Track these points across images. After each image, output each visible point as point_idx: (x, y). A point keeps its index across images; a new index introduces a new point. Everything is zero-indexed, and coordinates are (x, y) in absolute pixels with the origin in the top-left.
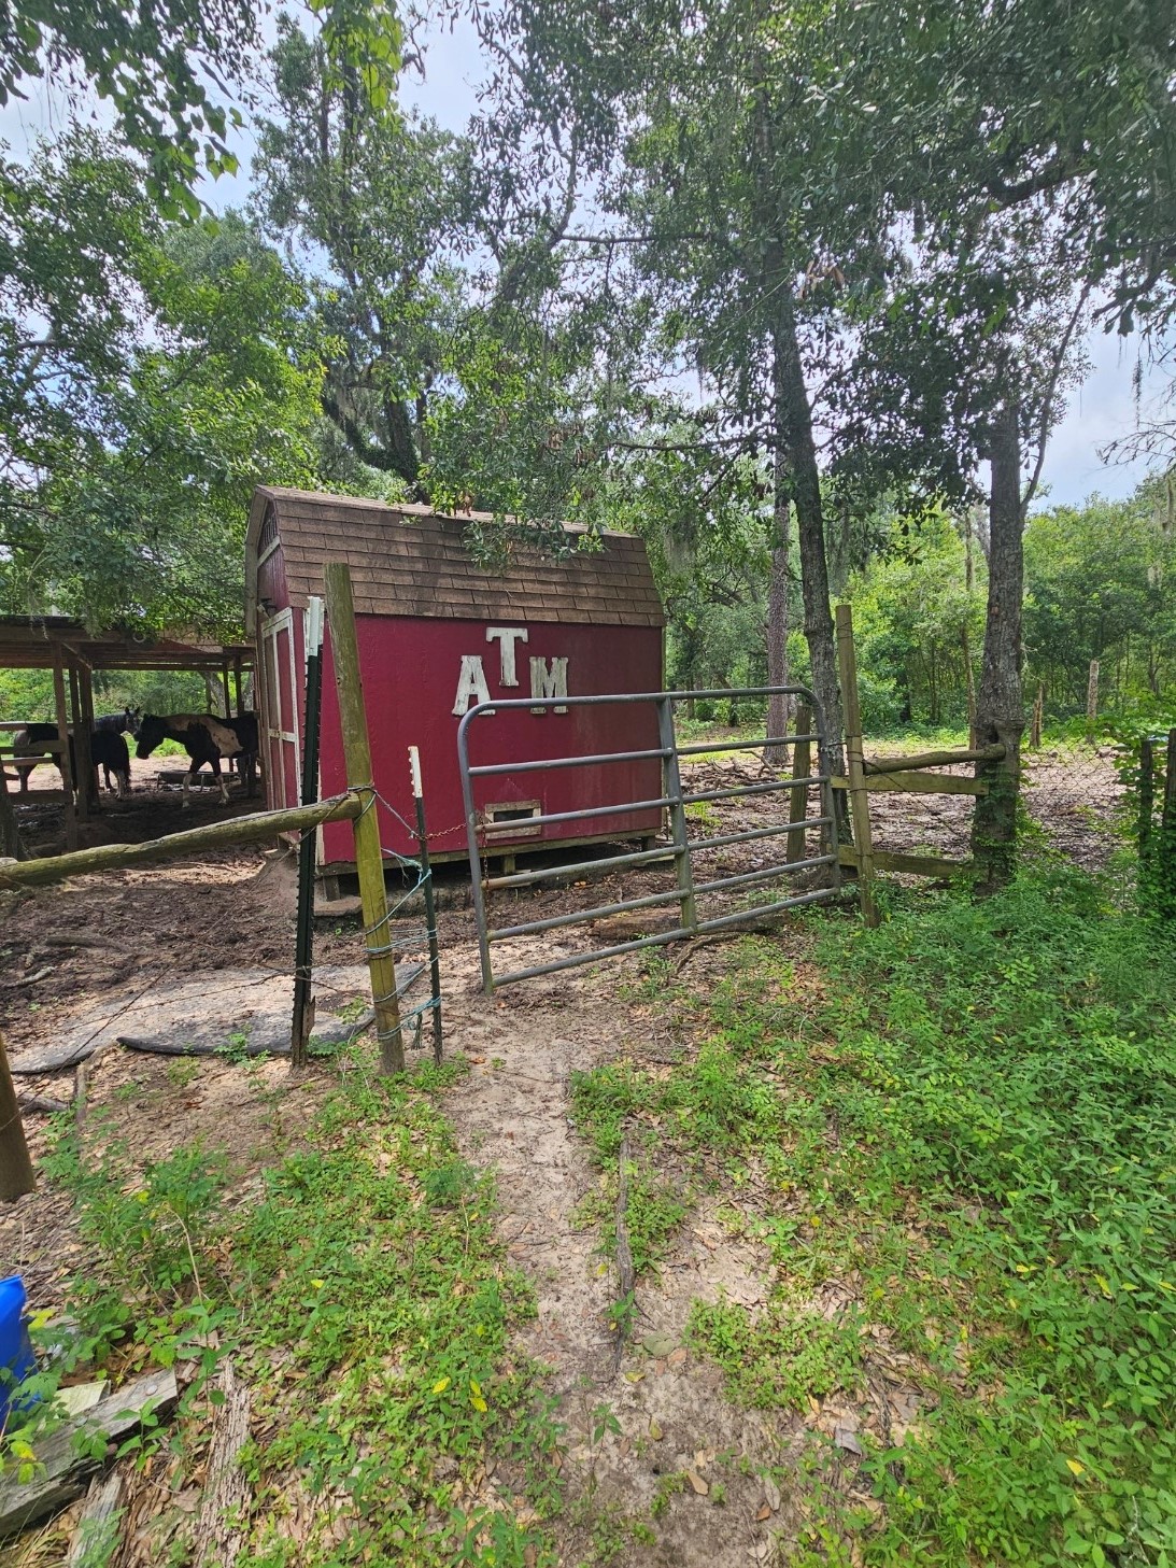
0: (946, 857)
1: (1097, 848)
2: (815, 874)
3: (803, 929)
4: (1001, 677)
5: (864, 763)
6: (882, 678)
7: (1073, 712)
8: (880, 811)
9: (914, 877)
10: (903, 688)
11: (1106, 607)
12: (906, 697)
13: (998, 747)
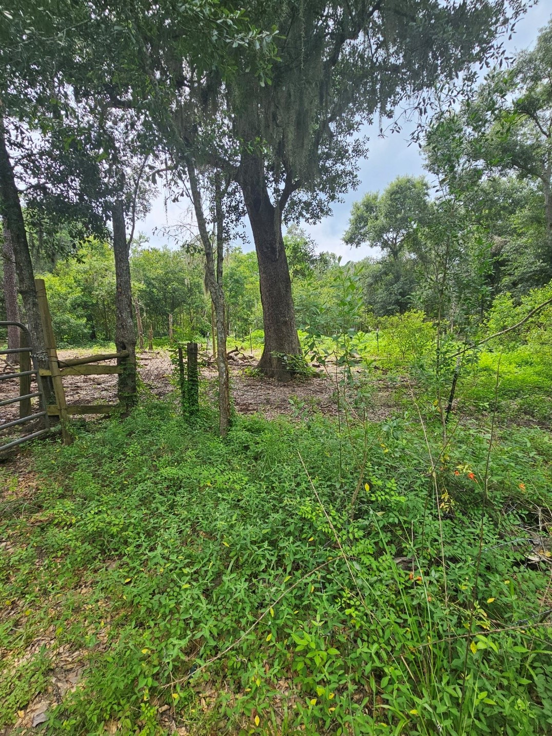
0: (110, 403)
1: (172, 391)
2: (38, 423)
3: (30, 453)
4: (124, 320)
5: (58, 362)
6: (78, 317)
7: (165, 334)
8: (79, 384)
9: (94, 415)
10: (90, 323)
11: (174, 292)
12: (93, 327)
13: (126, 352)
